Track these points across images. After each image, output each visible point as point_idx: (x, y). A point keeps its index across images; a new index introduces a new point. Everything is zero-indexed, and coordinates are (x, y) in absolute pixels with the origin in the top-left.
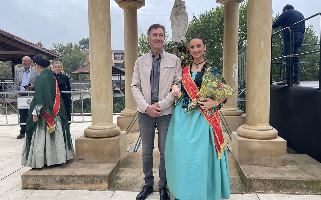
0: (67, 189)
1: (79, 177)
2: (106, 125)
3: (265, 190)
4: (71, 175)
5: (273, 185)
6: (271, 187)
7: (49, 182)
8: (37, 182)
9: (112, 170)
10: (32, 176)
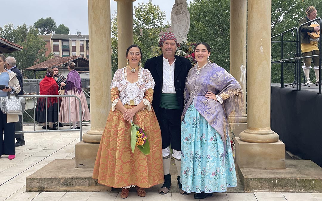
1: (83, 179)
3: (262, 189)
4: (75, 177)
5: (268, 184)
7: (54, 185)
8: (41, 185)
10: (37, 179)
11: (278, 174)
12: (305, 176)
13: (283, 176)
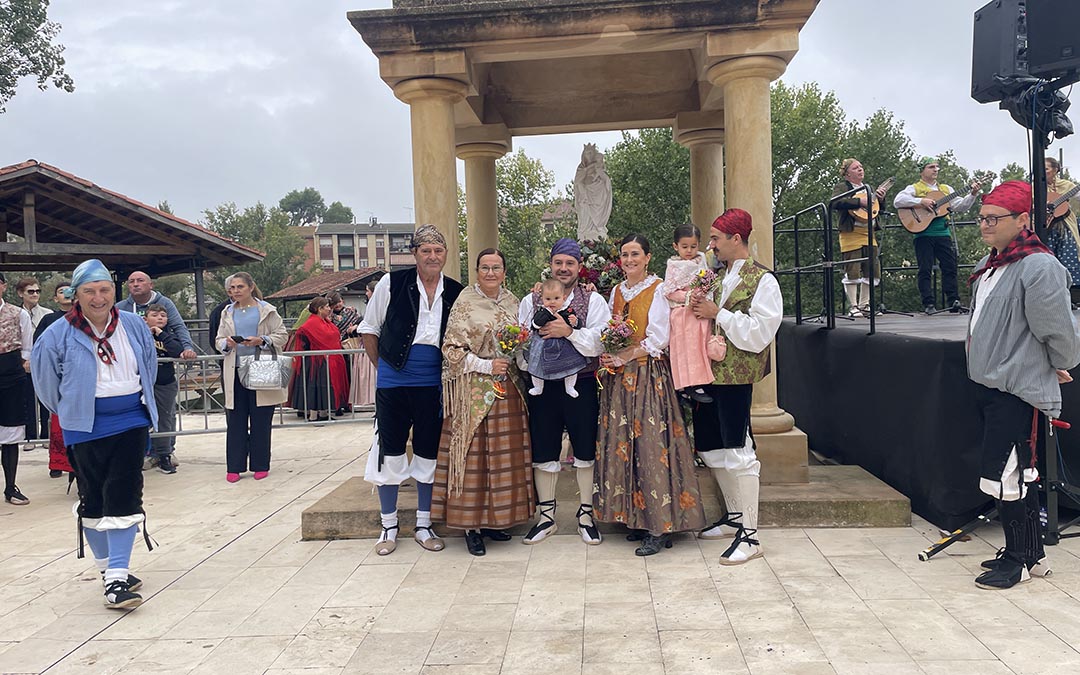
7: (356, 525)
8: (332, 526)
10: (322, 514)
11: (794, 492)
12: (846, 496)
13: (803, 497)
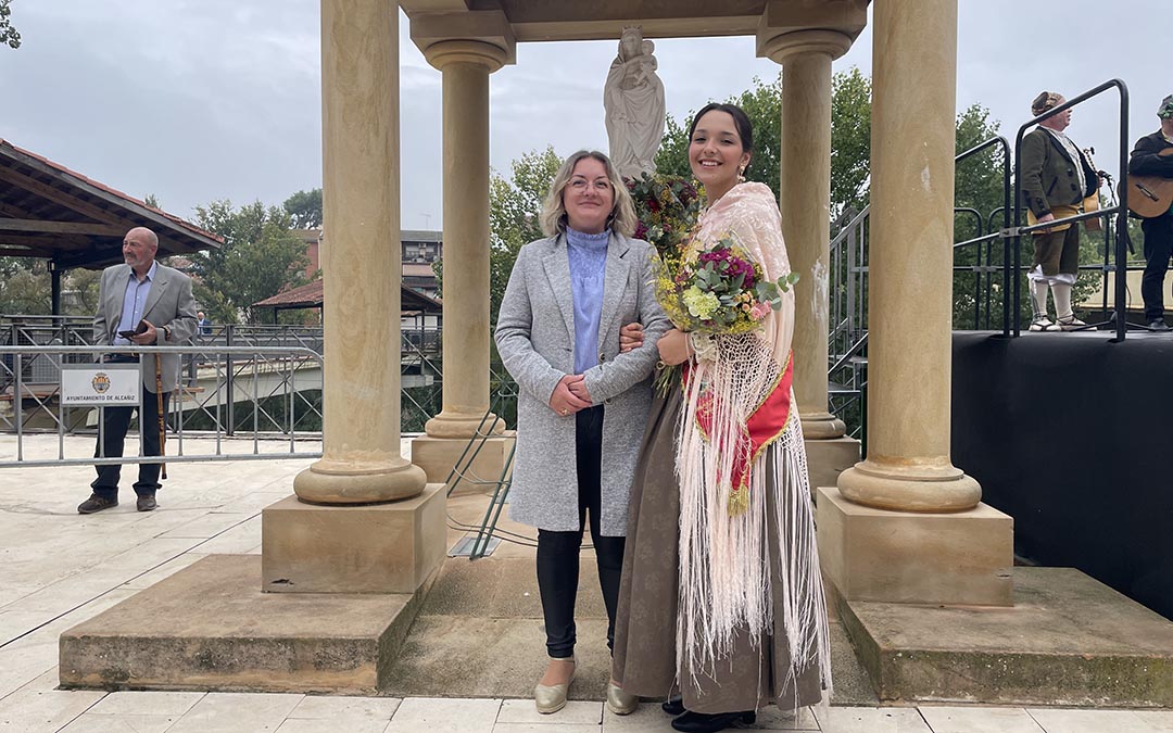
0: (227, 691)
1: (271, 645)
2: (372, 459)
3: (948, 692)
4: (241, 636)
5: (974, 674)
6: (968, 680)
7: (160, 663)
8: (115, 664)
9: (391, 620)
10: (98, 640)
